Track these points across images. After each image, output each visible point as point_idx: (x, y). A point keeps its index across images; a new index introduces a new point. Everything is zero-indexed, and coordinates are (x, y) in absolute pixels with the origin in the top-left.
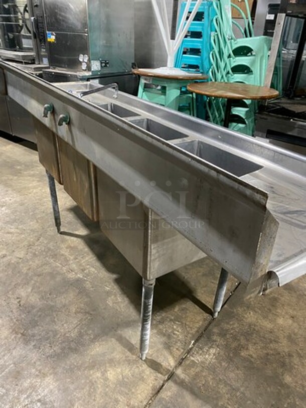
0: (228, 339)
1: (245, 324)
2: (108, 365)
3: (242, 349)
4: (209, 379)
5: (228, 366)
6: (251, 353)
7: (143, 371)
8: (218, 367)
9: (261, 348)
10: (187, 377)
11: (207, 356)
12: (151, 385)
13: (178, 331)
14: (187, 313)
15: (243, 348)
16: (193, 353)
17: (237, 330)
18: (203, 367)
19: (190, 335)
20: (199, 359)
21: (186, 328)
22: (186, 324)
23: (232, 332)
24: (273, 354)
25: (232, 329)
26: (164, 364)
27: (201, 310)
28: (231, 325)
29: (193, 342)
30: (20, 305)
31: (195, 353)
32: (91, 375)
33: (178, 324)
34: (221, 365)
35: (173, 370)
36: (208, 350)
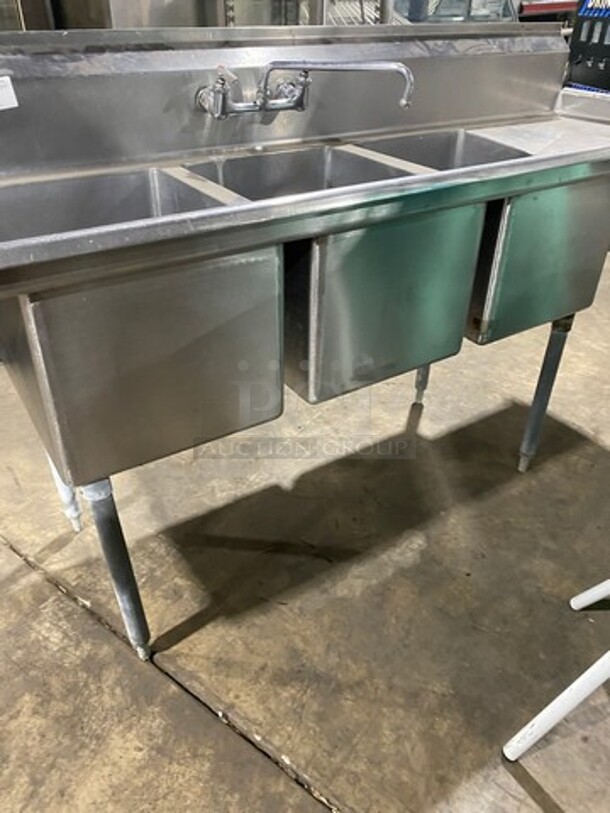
0: (77, 673)
1: (106, 725)
3: (40, 700)
5: (13, 661)
6: (22, 719)
7: (55, 529)
8: (17, 641)
9: (27, 747)
11: (47, 625)
12: (26, 539)
15: (41, 704)
16: (62, 602)
17: (92, 700)
19: (105, 599)
20: (46, 610)
23: (92, 687)
26: (56, 557)
28: (112, 690)
29: (88, 603)
31: (61, 606)
34: (19, 648)
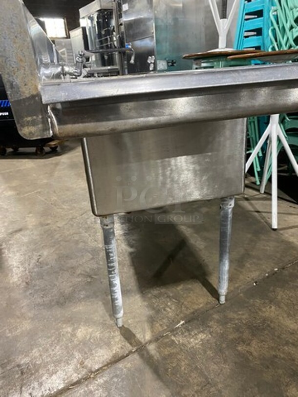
0: (227, 328)
1: (258, 317)
2: (82, 324)
3: (242, 343)
4: (183, 363)
5: (214, 356)
6: (252, 350)
7: (113, 337)
8: (200, 354)
9: (268, 348)
10: (158, 354)
11: (192, 340)
12: (114, 352)
13: (171, 309)
14: (189, 293)
15: (244, 342)
16: (177, 333)
17: (244, 322)
18: (181, 350)
19: (182, 315)
20: (181, 341)
21: (181, 307)
22: (183, 303)
23: (237, 322)
24: (283, 359)
25: (238, 319)
26: (139, 336)
27: (208, 294)
28: (239, 315)
29: (182, 322)
30: (38, 261)
31: (180, 334)
32: (62, 328)
33: (174, 302)
34: (205, 353)
35: (146, 343)
36: (196, 334)
